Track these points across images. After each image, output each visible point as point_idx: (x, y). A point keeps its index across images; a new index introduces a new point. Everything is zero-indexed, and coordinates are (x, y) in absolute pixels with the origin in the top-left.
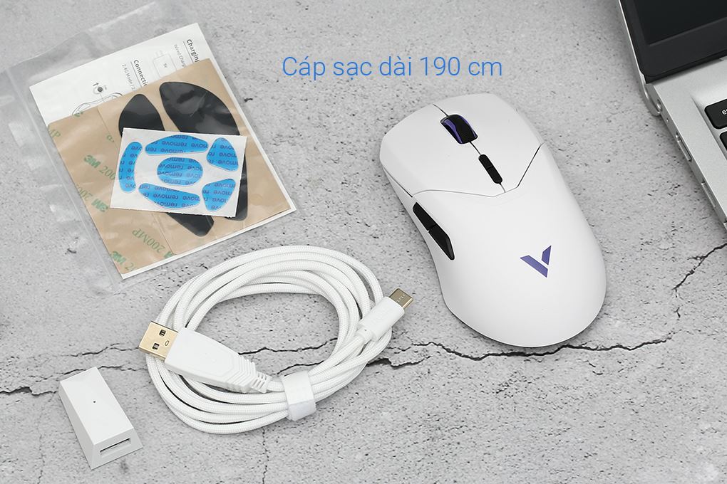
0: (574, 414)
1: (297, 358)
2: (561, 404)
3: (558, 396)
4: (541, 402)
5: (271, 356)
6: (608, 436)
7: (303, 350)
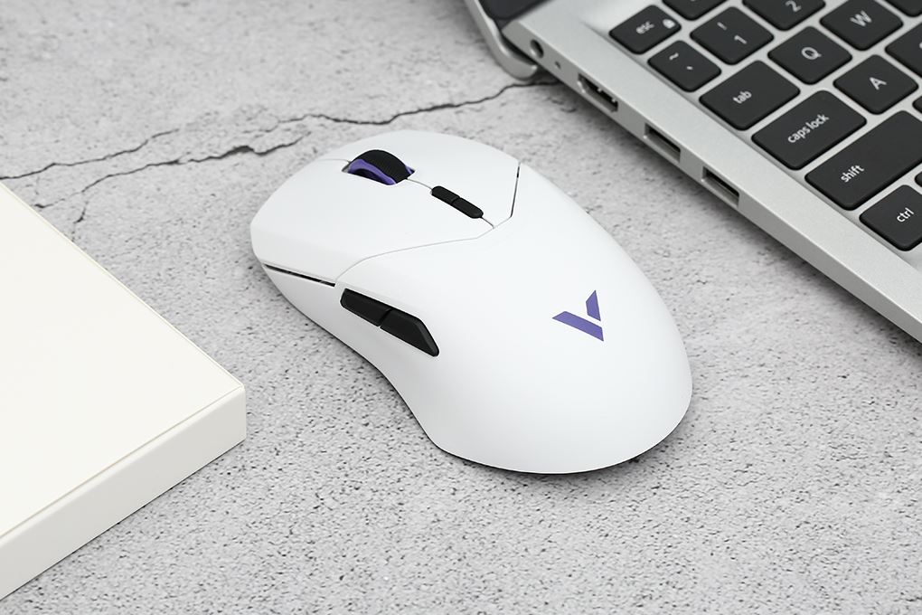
1: (108, 167)
5: (65, 173)
7: (114, 156)
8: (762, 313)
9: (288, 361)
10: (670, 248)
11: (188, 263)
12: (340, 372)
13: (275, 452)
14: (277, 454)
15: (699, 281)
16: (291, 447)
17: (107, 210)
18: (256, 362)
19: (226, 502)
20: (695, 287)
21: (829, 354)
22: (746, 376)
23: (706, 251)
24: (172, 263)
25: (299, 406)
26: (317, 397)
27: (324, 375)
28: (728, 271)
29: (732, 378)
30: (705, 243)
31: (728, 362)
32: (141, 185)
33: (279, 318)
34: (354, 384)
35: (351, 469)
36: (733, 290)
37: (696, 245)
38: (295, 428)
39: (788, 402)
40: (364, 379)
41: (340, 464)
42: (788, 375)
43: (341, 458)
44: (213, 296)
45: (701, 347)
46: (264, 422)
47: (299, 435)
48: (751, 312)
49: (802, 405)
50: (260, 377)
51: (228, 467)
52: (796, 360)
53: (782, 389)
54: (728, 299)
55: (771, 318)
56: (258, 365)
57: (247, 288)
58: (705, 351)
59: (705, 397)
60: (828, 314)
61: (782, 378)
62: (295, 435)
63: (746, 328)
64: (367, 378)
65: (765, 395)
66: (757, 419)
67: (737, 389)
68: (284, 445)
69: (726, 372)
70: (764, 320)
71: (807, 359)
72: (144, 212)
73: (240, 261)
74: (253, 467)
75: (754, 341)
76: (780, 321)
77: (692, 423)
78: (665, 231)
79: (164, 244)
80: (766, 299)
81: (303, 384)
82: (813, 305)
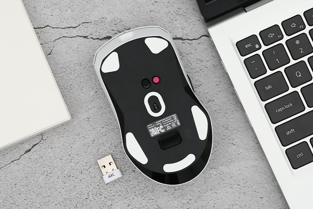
0: (205, 77)
1: (64, 33)
2: (198, 70)
3: (197, 65)
4: (188, 68)
5: (51, 31)
6: (221, 90)
7: (68, 28)
8: (247, 163)
9: (96, 136)
10: (229, 126)
11: (77, 84)
12: (110, 146)
13: (81, 173)
14: (81, 174)
15: (232, 143)
16: (86, 172)
17: (59, 52)
18: (86, 134)
19: (61, 188)
20: (230, 145)
21: (261, 187)
22: (232, 188)
23: (239, 131)
24: (73, 82)
25: (93, 156)
26: (100, 154)
27: (105, 146)
28: (243, 142)
29: (227, 187)
30: (241, 127)
31: (229, 180)
32: (73, 44)
33: (98, 117)
34: (112, 152)
35: (101, 187)
36: (241, 151)
37: (237, 128)
38: (90, 165)
39: (240, 203)
40: (116, 151)
41: (98, 184)
42: (245, 192)
43: (100, 181)
44: (81, 101)
45: (223, 171)
46: (81, 160)
47: (90, 168)
48: (244, 162)
49: (244, 205)
50: (85, 140)
51: (66, 174)
52: (250, 187)
53: (241, 197)
54: (238, 154)
55: (249, 166)
56: (86, 135)
57: (93, 101)
58: (223, 173)
59: (216, 192)
60: (267, 170)
61: (243, 192)
62: (89, 167)
63: (239, 168)
64: (117, 151)
65: (235, 197)
66: (229, 206)
67: (227, 192)
68: (84, 170)
69: (227, 184)
70: (246, 166)
71: (253, 187)
72: (70, 57)
73: (94, 88)
74: (73, 177)
75: (240, 174)
76: (251, 168)
77: (208, 201)
78: (230, 118)
79: (73, 73)
80: (250, 158)
81: (97, 147)
82: (264, 165)
